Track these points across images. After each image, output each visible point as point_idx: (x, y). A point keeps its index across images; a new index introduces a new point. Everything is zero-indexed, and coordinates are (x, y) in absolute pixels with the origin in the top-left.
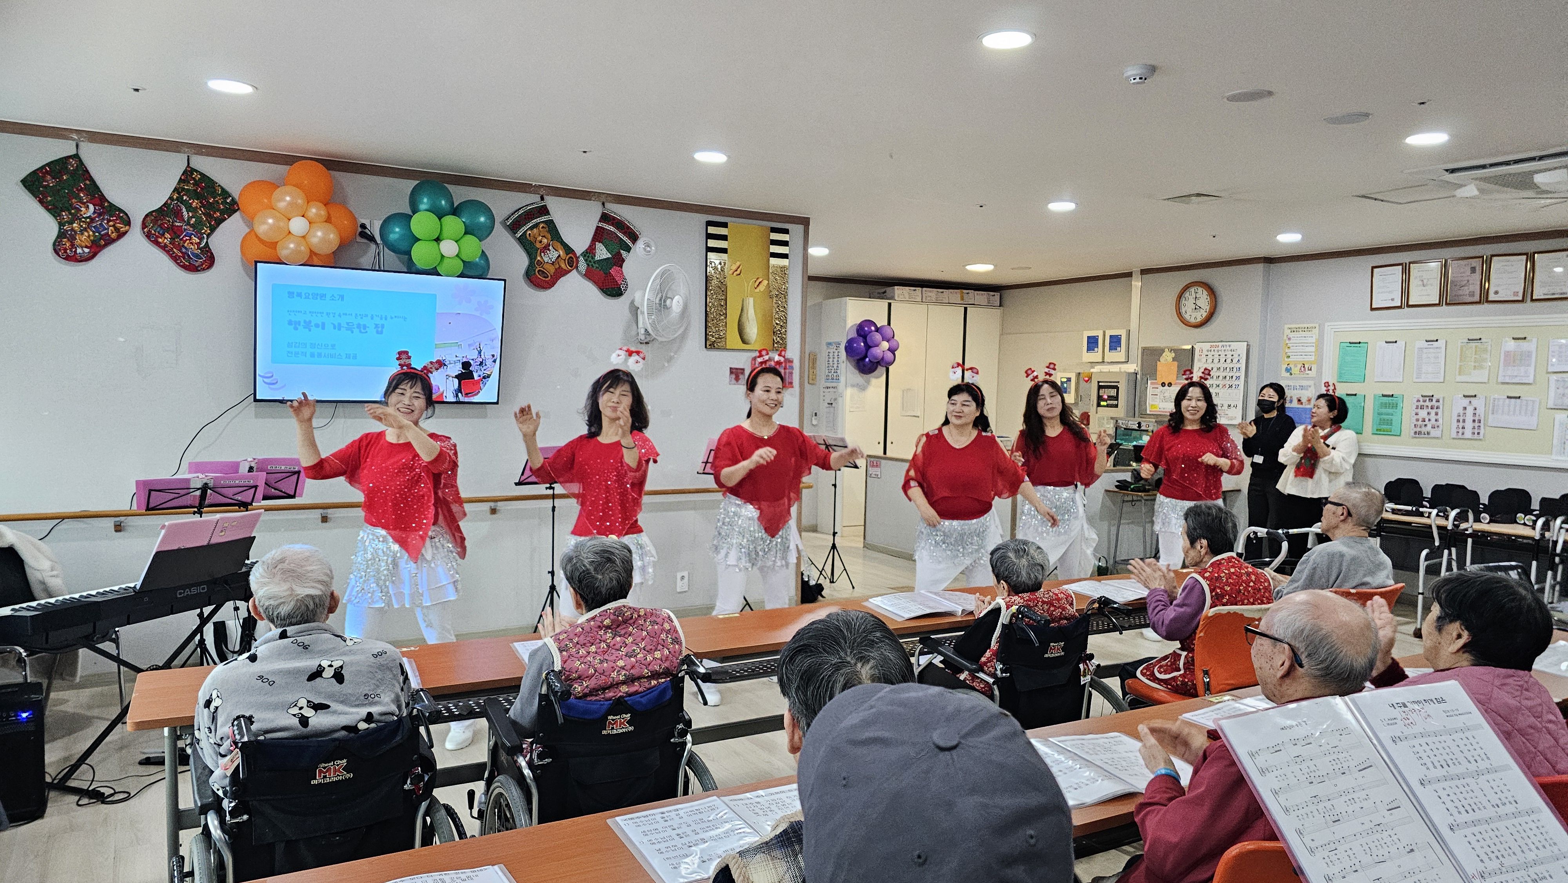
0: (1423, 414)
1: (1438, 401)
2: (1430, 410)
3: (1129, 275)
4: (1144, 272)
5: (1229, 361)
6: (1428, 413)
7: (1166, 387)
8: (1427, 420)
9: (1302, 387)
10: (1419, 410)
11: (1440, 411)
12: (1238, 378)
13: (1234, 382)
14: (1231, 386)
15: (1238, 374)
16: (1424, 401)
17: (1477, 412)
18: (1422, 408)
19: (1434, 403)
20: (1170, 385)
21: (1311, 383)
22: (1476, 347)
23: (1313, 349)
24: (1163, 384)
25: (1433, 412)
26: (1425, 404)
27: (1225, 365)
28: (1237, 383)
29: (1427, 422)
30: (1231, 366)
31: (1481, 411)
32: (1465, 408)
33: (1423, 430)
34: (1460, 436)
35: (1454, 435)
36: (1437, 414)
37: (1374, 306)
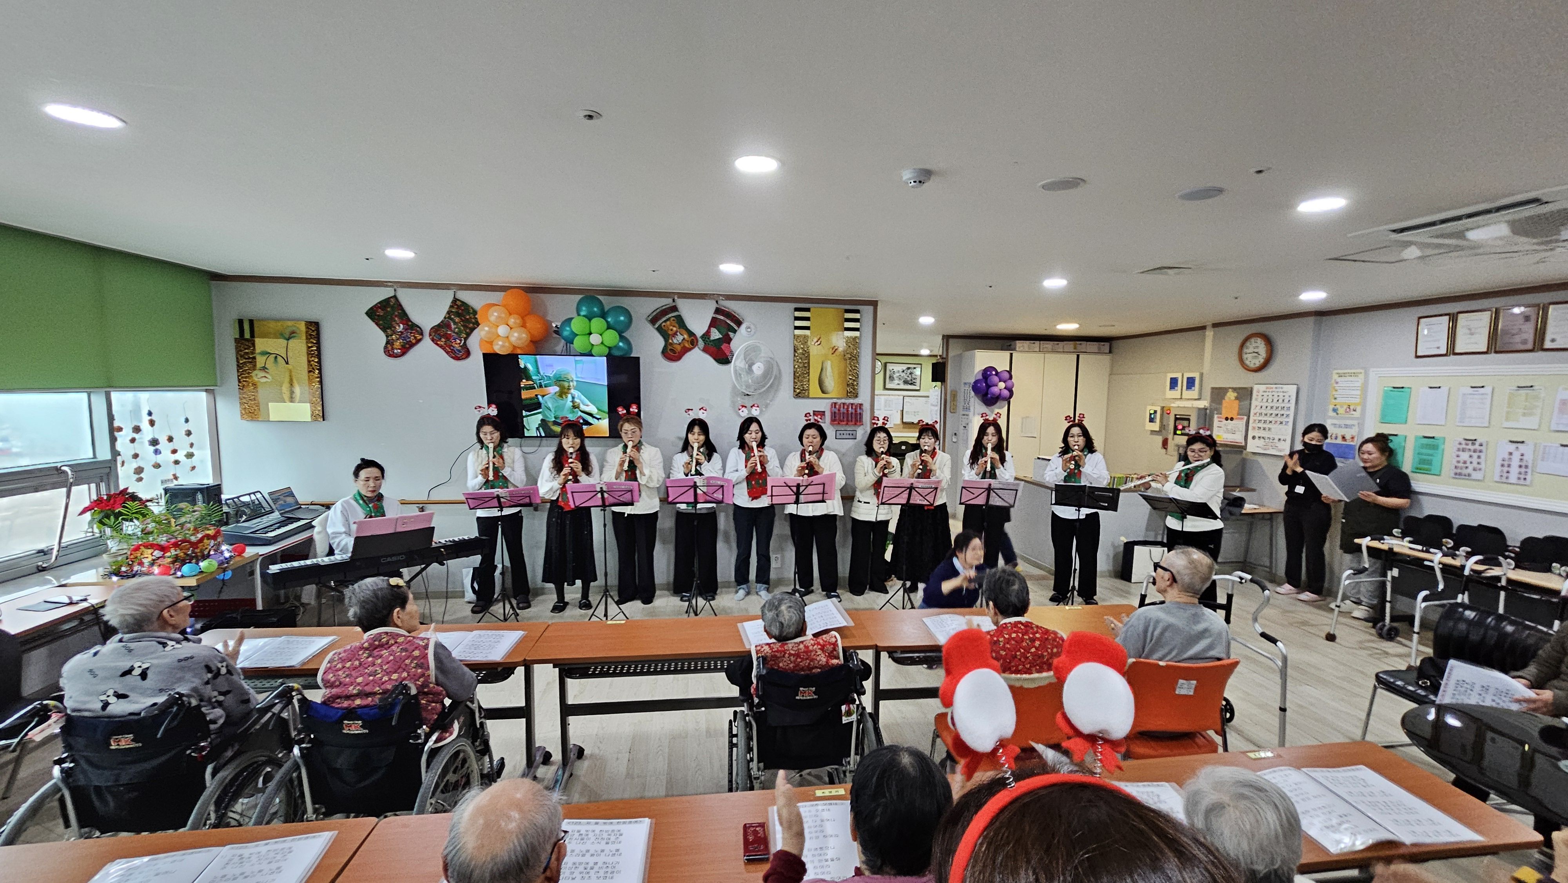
0: (1465, 456)
1: (1481, 445)
2: (1472, 453)
3: (1203, 328)
4: (1215, 325)
5: (1281, 401)
6: (1471, 456)
7: (1229, 421)
8: (1468, 462)
9: (1346, 426)
10: (1461, 453)
11: (1483, 455)
12: (1288, 416)
13: (1284, 419)
14: (1281, 423)
15: (1288, 413)
16: (1467, 444)
17: (1525, 458)
18: (1464, 450)
19: (1477, 447)
20: (1232, 419)
21: (1355, 422)
22: (1527, 394)
23: (1358, 393)
24: (1227, 419)
25: (1475, 455)
26: (1468, 447)
27: (1278, 405)
28: (1287, 420)
29: (1468, 464)
30: (1283, 405)
31: (1529, 457)
32: (1511, 454)
33: (1465, 471)
34: (1504, 479)
35: (1497, 478)
36: (1479, 457)
37: (1419, 354)
